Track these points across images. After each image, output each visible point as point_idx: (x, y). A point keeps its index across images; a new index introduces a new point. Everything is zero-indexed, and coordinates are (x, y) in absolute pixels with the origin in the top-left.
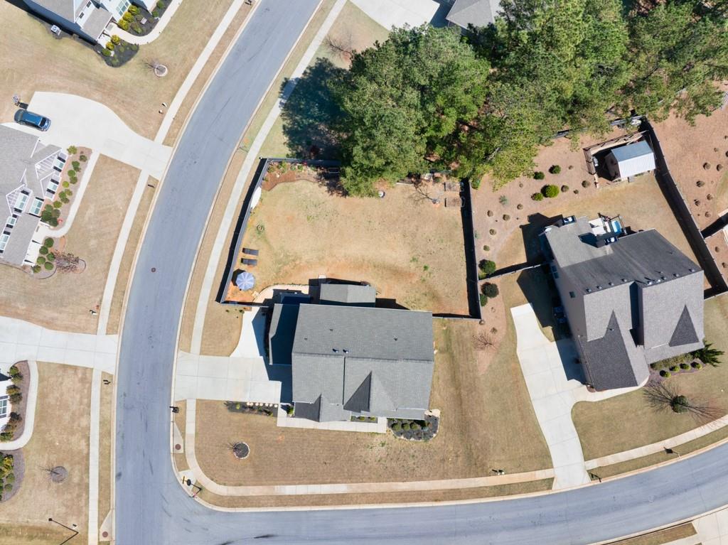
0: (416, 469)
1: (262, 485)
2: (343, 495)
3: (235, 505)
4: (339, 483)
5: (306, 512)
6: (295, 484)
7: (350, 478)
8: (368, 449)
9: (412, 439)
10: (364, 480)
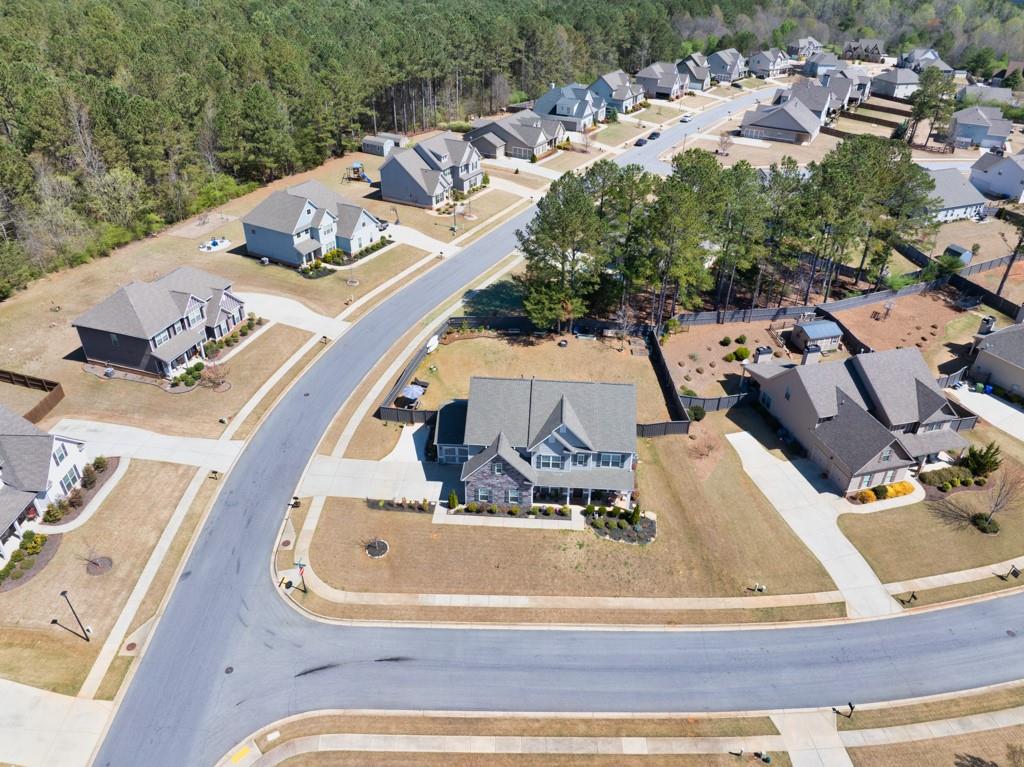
0: (633, 581)
1: (400, 592)
2: (523, 610)
3: (353, 615)
4: (517, 594)
5: (464, 630)
6: (449, 593)
7: (533, 587)
8: (560, 551)
9: (621, 541)
10: (556, 592)
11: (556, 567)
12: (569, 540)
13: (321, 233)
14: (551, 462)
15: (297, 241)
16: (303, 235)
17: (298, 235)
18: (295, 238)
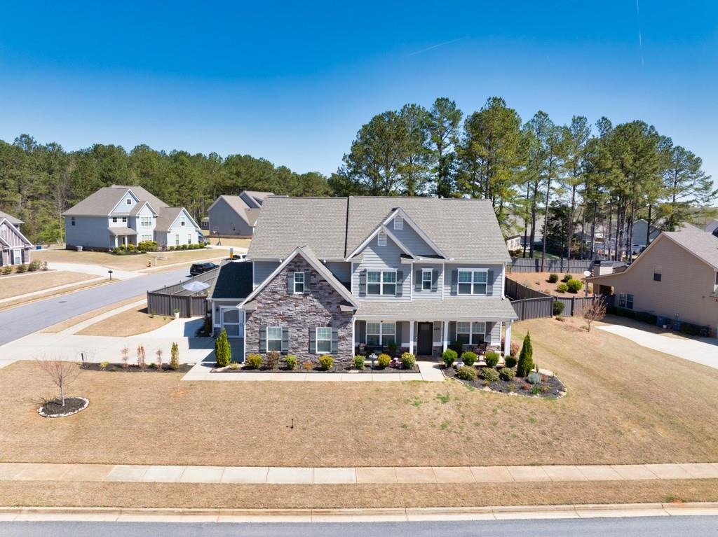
7: (362, 456)
8: (409, 406)
9: (511, 393)
10: (410, 460)
11: (404, 426)
12: (422, 392)
13: (138, 222)
14: (382, 283)
15: (111, 223)
16: (120, 221)
17: (115, 219)
18: (111, 221)
